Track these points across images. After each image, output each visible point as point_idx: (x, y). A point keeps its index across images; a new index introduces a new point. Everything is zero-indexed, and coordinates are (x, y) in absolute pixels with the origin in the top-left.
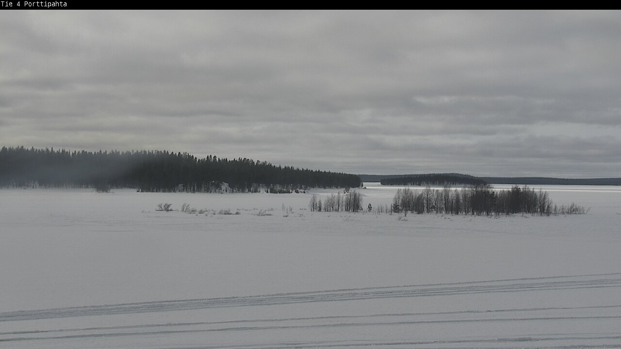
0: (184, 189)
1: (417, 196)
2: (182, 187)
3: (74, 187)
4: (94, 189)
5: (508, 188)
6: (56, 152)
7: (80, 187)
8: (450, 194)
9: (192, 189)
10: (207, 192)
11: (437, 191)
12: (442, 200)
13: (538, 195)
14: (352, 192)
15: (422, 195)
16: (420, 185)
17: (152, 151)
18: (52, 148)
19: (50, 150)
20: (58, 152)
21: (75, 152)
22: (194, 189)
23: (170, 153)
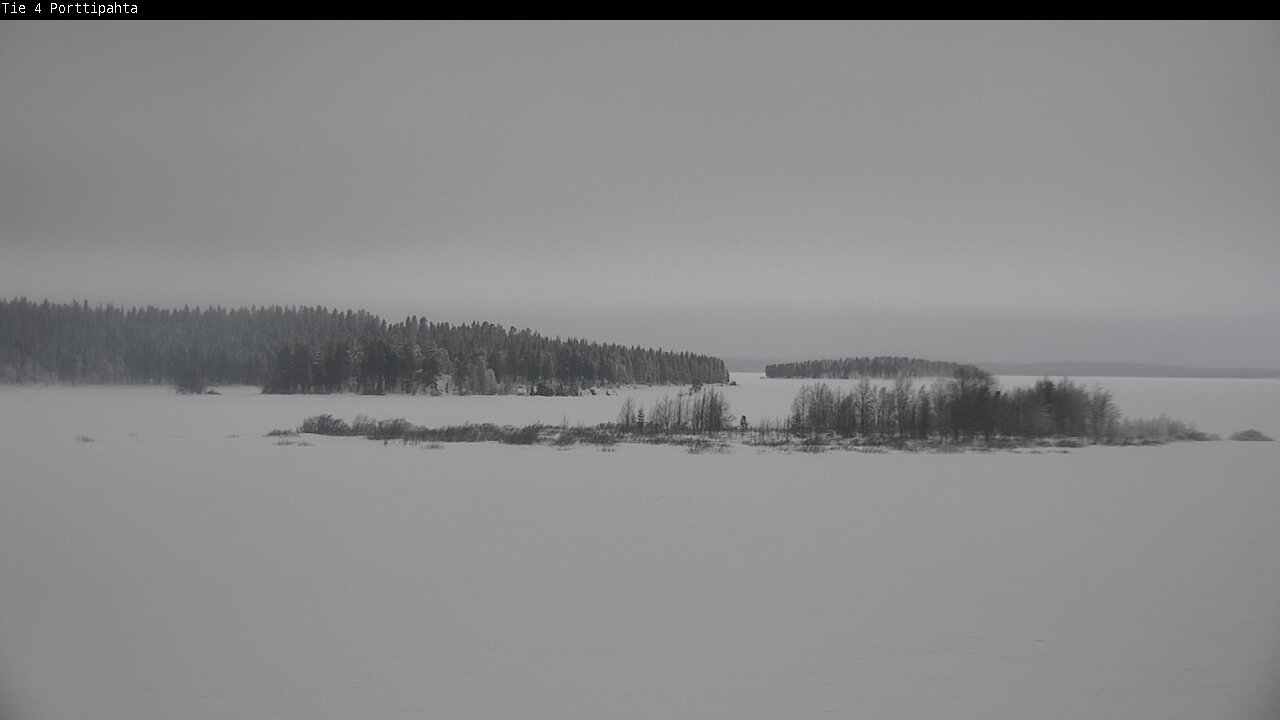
0: (358, 388)
1: (841, 400)
2: (356, 383)
3: (132, 383)
4: (173, 386)
5: (1029, 382)
6: (94, 309)
7: (145, 383)
8: (910, 396)
9: (376, 385)
10: (408, 392)
11: (884, 389)
12: (893, 409)
13: (1091, 397)
14: (707, 392)
15: (849, 399)
16: (847, 378)
17: (294, 308)
18: (86, 302)
19: (82, 304)
20: (99, 310)
21: (134, 309)
22: (380, 385)
23: (330, 311)
